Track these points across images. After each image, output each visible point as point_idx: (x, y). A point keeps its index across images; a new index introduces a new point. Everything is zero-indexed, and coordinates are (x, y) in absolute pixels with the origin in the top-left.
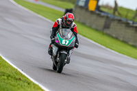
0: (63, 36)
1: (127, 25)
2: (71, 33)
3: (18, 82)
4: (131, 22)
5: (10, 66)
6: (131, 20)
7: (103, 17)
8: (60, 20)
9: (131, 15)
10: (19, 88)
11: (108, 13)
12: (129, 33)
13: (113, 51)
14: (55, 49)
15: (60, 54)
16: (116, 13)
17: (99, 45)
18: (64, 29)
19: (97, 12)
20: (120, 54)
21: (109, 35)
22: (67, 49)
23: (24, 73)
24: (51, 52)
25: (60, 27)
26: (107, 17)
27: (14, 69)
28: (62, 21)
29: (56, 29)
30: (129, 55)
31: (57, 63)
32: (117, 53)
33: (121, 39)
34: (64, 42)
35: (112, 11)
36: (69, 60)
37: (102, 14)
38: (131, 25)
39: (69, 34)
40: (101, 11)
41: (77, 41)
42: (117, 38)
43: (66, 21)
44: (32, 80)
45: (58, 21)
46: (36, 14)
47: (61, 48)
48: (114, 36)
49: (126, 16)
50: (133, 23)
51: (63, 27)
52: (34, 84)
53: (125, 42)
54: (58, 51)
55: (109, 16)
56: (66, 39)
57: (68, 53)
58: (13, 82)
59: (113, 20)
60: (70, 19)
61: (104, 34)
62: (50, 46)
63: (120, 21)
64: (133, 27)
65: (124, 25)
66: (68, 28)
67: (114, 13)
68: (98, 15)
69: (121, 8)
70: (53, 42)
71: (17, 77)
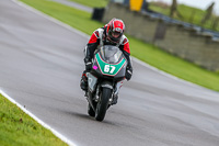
0: (106, 59)
1: (193, 33)
2: (120, 53)
3: (18, 126)
4: (198, 29)
5: (6, 100)
6: (198, 26)
7: (153, 20)
8: (100, 30)
9: (198, 18)
10: (19, 136)
11: (161, 15)
12: (196, 46)
13: (169, 75)
14: (92, 81)
15: (101, 89)
16: (175, 15)
17: (148, 66)
18: (107, 47)
19: (144, 13)
20: (181, 81)
21: (163, 50)
22: (113, 80)
23: (27, 112)
24: (85, 86)
25: (101, 43)
26: (160, 21)
27: (12, 104)
28: (105, 32)
29: (93, 46)
30: (196, 82)
31: (95, 103)
32: (175, 78)
33: (183, 56)
34: (108, 69)
35: (167, 12)
36: (115, 99)
37: (153, 16)
38: (199, 33)
39: (117, 55)
40: (151, 12)
41: (129, 67)
42: (175, 55)
43: (110, 33)
44: (40, 121)
45: (97, 33)
46: (46, 16)
47: (102, 79)
48: (171, 50)
49: (191, 20)
50: (203, 30)
51: (105, 44)
52: (43, 128)
53: (189, 61)
54: (97, 84)
55: (164, 18)
56: (111, 64)
57: (114, 87)
58: (10, 126)
59: (170, 25)
60: (118, 29)
61: (154, 48)
62: (84, 75)
63: (180, 27)
64: (201, 36)
65: (186, 34)
66: (115, 45)
67: (171, 14)
68: (146, 17)
69: (183, 6)
70: (89, 69)
71: (17, 117)
